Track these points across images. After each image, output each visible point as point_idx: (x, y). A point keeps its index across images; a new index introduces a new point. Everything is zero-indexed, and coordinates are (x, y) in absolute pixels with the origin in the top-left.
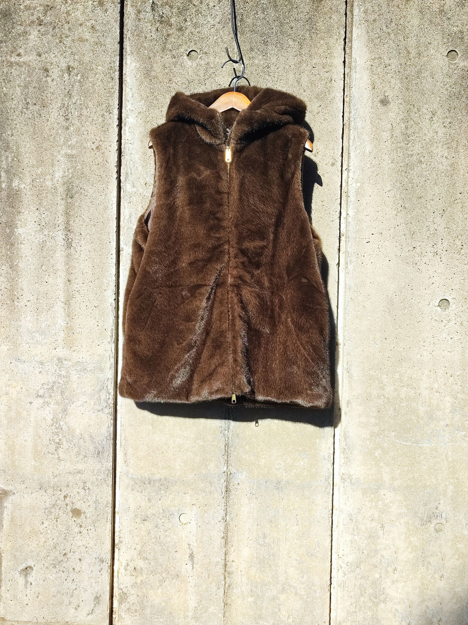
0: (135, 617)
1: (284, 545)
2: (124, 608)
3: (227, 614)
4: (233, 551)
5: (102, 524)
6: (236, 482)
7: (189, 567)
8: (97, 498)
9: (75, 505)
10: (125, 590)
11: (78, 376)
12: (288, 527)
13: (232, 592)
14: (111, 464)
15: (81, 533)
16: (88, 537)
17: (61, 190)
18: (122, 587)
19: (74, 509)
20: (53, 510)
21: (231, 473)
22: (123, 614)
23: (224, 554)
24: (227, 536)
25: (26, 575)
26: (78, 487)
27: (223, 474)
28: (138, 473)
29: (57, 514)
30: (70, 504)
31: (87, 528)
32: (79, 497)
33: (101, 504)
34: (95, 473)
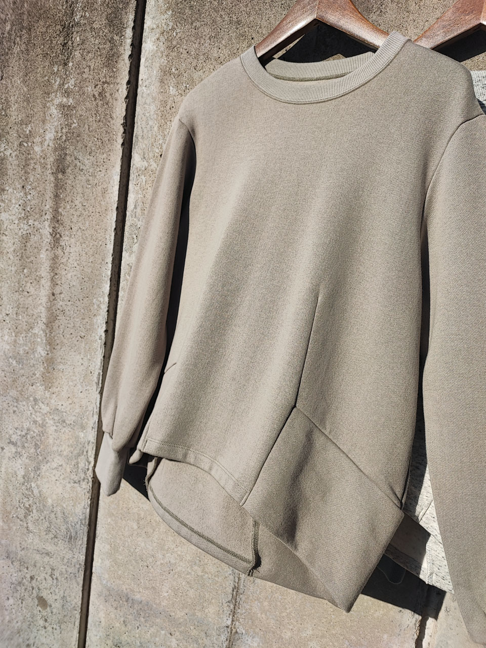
5: (69, 629)
8: (65, 595)
9: (42, 593)
11: (55, 428)
14: (82, 558)
15: (45, 628)
16: (53, 637)
17: (51, 159)
19: (40, 597)
20: (19, 588)
21: (236, 632)
26: (45, 572)
27: (226, 628)
28: (114, 582)
29: (22, 595)
30: (37, 589)
31: (52, 626)
32: (46, 585)
33: (69, 604)
34: (65, 563)
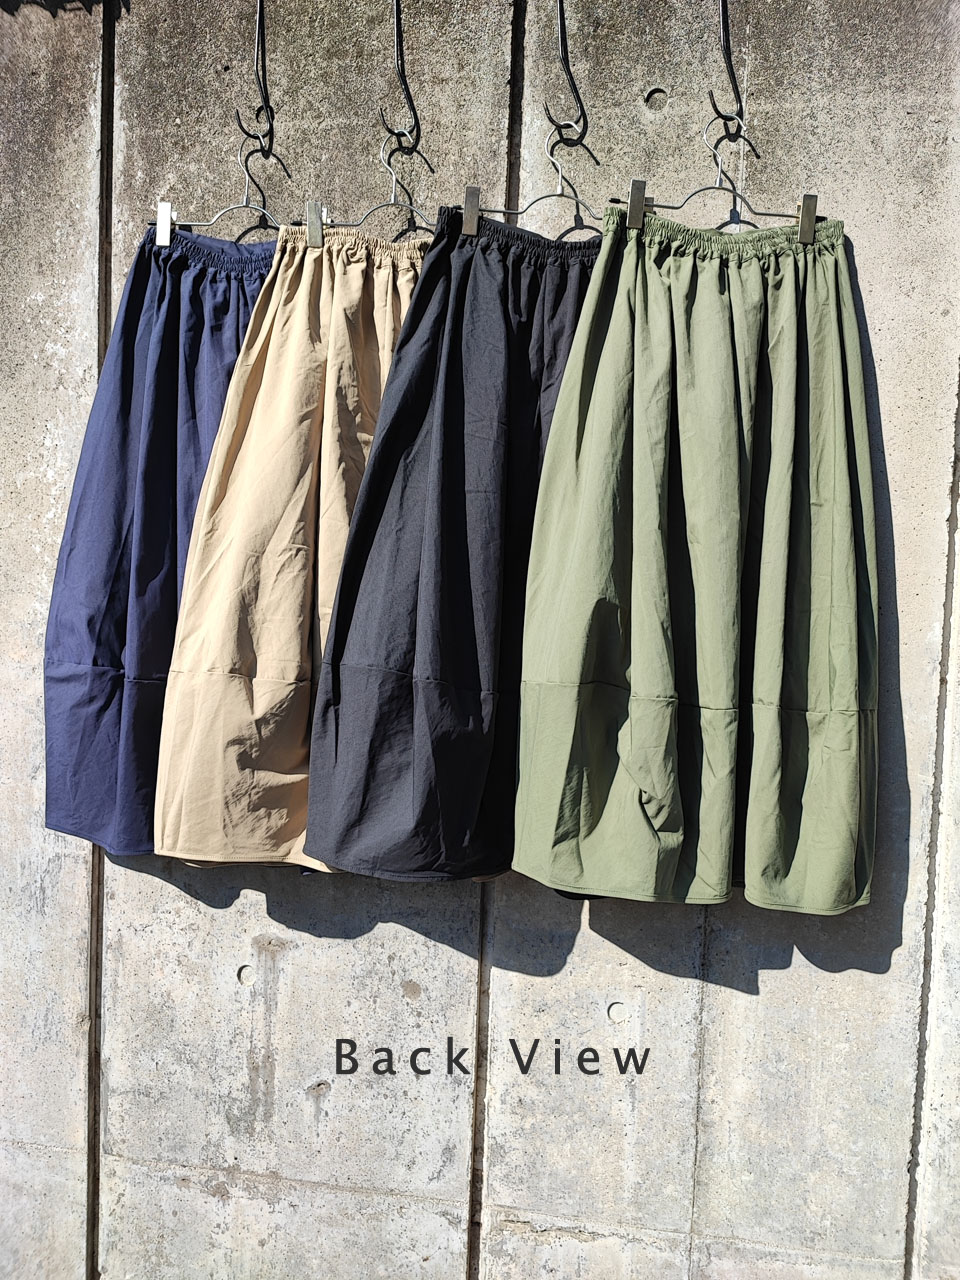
0: (520, 1193)
1: (818, 1078)
2: (498, 1173)
3: (700, 1202)
4: (712, 1083)
5: (459, 1014)
6: (723, 949)
7: (626, 1106)
8: (451, 965)
9: (410, 974)
10: (498, 1140)
12: (828, 1043)
13: (711, 1160)
14: (477, 901)
15: (419, 1026)
16: (433, 1035)
18: (495, 1133)
19: (407, 982)
20: (368, 981)
21: (712, 931)
22: (496, 1184)
23: (696, 1088)
24: (702, 1052)
25: (317, 1098)
26: (414, 942)
27: (697, 930)
28: (529, 920)
29: (375, 988)
30: (401, 972)
31: (431, 1019)
32: (416, 961)
33: (458, 976)
34: (447, 918)
